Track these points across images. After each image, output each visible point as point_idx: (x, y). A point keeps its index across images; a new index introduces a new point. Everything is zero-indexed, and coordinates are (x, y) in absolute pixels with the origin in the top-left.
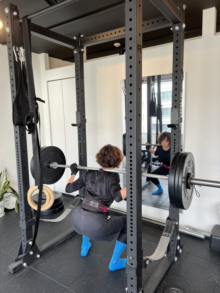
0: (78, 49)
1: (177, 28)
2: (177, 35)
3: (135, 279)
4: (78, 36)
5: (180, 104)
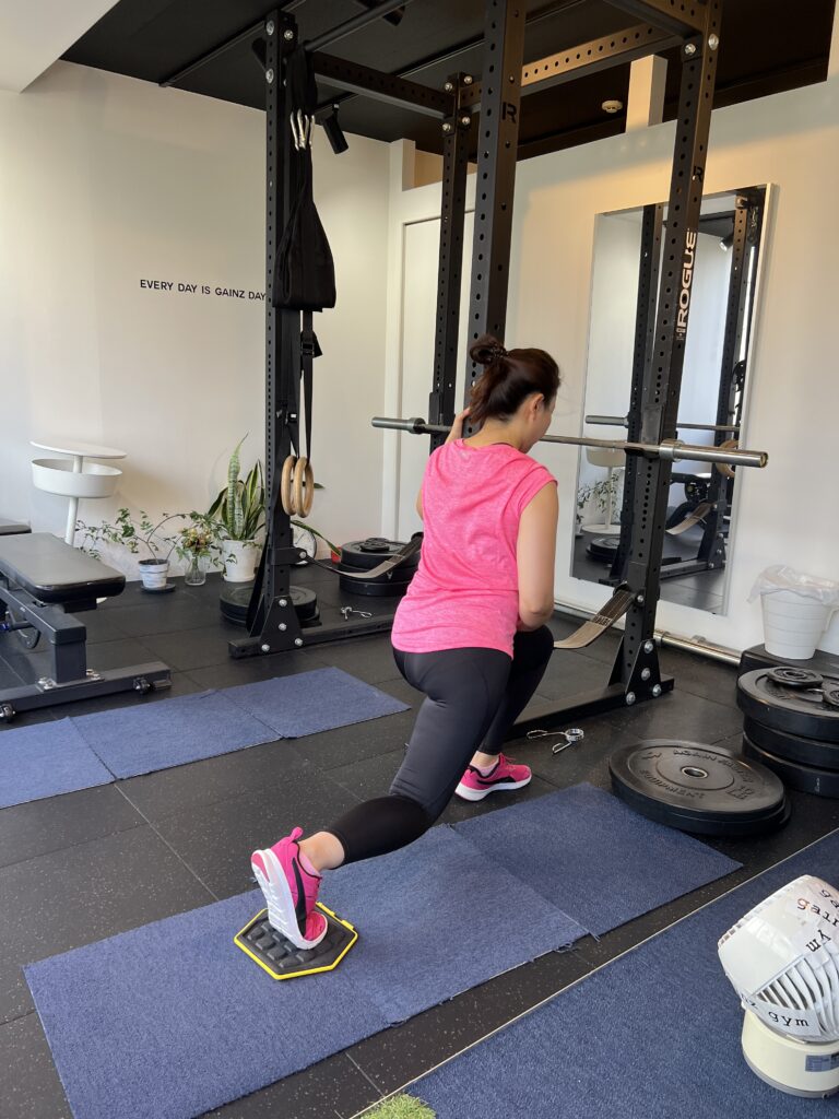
0: (454, 117)
1: (691, 49)
2: (692, 68)
4: (458, 81)
5: (682, 267)
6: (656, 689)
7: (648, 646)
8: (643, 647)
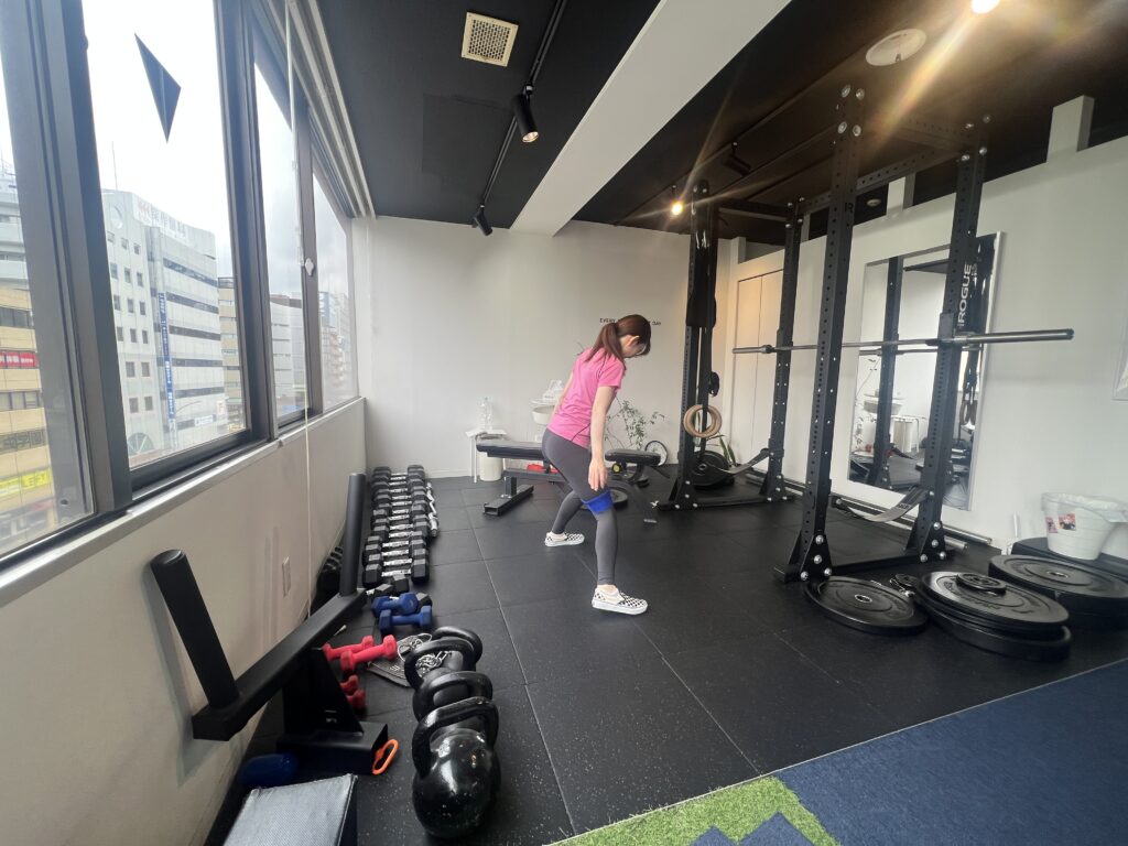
0: (793, 220)
1: (966, 158)
3: (814, 513)
4: (795, 202)
5: (961, 286)
6: (942, 555)
7: (936, 525)
8: (933, 527)
